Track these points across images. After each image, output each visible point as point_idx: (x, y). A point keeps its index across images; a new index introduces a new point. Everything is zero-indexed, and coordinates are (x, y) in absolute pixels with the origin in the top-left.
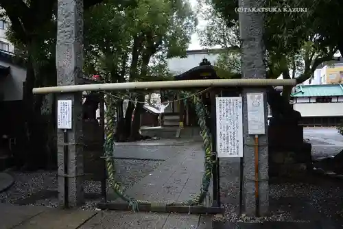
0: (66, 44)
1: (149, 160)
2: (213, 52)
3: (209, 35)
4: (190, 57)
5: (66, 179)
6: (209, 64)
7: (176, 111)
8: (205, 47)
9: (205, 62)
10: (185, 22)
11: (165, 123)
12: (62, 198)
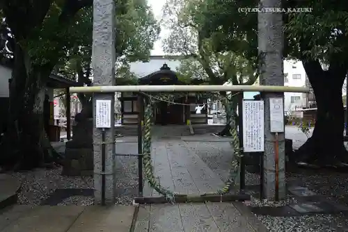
0: (104, 45)
1: (131, 155)
2: (174, 58)
3: (171, 43)
4: (152, 62)
5: (104, 176)
6: (169, 69)
7: (135, 110)
8: (167, 54)
9: (165, 67)
10: (149, 30)
11: (125, 122)
12: (98, 195)
